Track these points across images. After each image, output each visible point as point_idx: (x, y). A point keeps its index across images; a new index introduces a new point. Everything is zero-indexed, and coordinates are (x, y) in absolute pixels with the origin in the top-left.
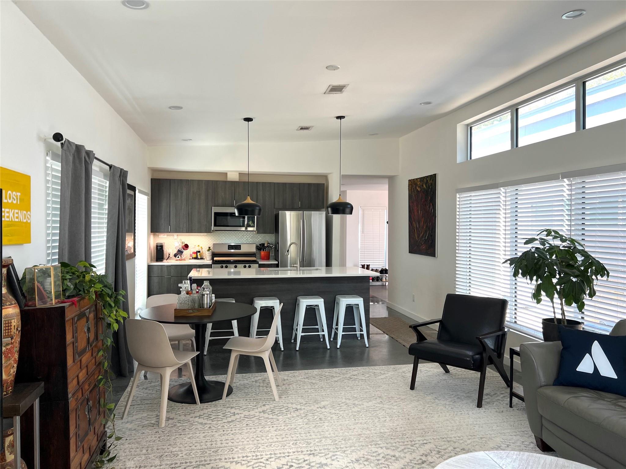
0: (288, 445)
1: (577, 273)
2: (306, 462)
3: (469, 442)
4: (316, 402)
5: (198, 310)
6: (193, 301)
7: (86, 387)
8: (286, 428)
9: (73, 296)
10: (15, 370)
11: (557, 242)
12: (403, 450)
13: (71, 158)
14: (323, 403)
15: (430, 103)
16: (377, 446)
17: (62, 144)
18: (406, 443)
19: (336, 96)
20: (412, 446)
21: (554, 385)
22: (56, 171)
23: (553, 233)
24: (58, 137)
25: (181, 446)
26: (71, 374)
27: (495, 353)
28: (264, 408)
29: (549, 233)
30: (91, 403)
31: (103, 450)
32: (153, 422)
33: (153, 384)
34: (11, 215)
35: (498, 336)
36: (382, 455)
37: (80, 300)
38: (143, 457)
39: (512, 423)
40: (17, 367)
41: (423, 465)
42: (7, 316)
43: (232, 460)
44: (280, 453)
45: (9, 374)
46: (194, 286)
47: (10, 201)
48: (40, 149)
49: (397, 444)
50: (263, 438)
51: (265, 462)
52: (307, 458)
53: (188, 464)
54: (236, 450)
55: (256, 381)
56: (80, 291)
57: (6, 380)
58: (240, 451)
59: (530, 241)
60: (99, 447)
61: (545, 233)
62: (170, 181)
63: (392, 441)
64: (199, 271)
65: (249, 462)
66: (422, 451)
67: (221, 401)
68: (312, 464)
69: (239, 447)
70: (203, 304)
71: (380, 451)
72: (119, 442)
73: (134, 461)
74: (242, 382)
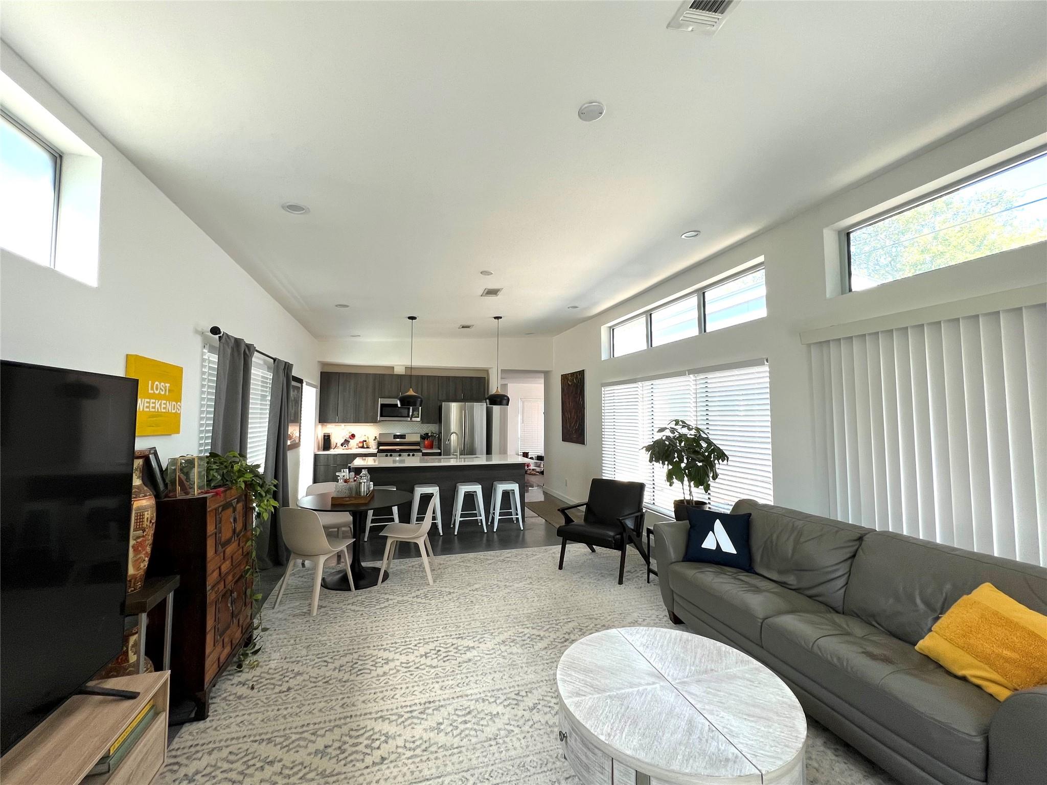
0: (437, 629)
1: (702, 458)
2: (454, 646)
3: (609, 618)
4: (469, 585)
5: (355, 498)
6: (350, 489)
7: (230, 577)
8: (438, 612)
9: (220, 486)
10: (146, 563)
11: (685, 431)
12: (548, 629)
13: (229, 351)
14: (476, 586)
15: (576, 307)
16: (524, 626)
17: (220, 337)
18: (551, 622)
19: (491, 299)
20: (557, 625)
21: (682, 561)
22: (213, 362)
23: (680, 423)
24: (215, 330)
25: (331, 635)
26: (211, 566)
27: (635, 533)
28: (418, 593)
29: (677, 423)
30: (235, 595)
31: (248, 641)
32: (304, 611)
33: (309, 572)
34: (157, 405)
35: (637, 517)
36: (528, 635)
37: (225, 491)
38: (290, 648)
39: (649, 598)
40: (150, 561)
41: (565, 644)
42: (138, 508)
43: (379, 647)
44: (429, 638)
45: (138, 569)
46: (353, 474)
47: (157, 392)
48: (198, 341)
49: (543, 624)
50: (414, 623)
51: (413, 647)
52: (455, 641)
53: (336, 653)
54: (386, 636)
55: (413, 566)
56: (227, 481)
57: (134, 576)
58: (390, 638)
59: (662, 430)
60: (244, 639)
61: (674, 422)
62: (338, 374)
63: (538, 621)
64: (365, 459)
65: (397, 648)
66: (565, 629)
67: (375, 588)
68: (459, 648)
69: (389, 634)
70: (360, 492)
71: (526, 631)
72: (267, 633)
73: (280, 652)
74: (398, 568)
